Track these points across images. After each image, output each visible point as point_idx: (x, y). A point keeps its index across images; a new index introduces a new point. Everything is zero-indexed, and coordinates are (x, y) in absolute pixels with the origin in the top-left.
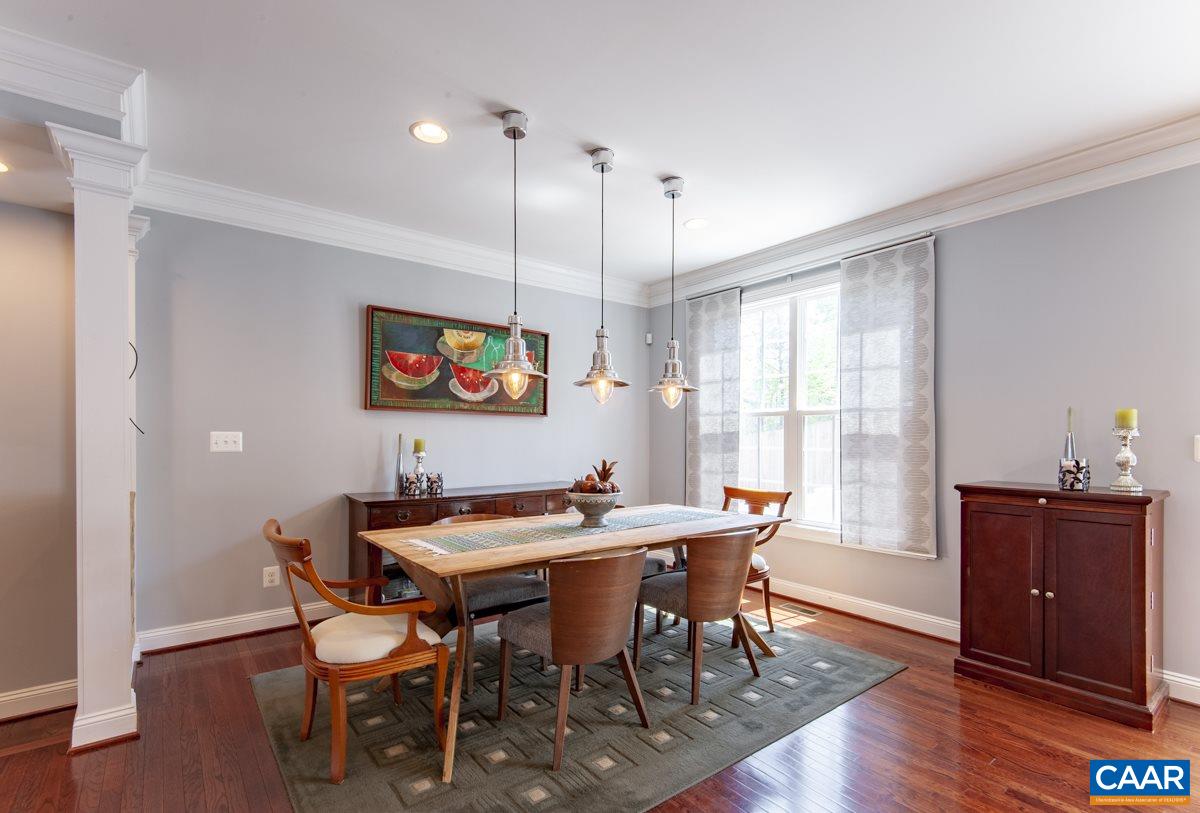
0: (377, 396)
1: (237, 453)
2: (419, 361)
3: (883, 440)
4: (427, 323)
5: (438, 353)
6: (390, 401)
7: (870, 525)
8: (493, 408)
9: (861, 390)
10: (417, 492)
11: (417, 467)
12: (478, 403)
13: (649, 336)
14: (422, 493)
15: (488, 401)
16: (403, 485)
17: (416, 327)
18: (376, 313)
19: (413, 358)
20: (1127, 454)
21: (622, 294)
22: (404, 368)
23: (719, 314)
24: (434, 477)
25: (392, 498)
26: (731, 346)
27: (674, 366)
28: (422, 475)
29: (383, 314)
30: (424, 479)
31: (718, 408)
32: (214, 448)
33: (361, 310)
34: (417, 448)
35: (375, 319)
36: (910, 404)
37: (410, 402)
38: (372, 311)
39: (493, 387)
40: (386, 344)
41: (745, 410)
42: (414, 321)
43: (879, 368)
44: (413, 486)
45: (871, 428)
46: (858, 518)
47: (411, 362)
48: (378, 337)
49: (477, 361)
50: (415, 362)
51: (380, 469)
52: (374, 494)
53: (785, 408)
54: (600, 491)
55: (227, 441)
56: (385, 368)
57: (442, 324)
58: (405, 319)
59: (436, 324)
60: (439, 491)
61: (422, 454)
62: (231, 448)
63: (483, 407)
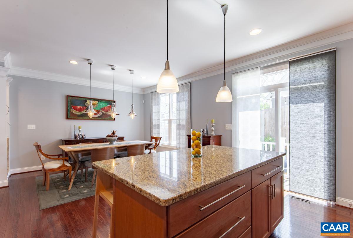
0: (69, 116)
1: (34, 129)
2: (80, 108)
3: (183, 125)
4: (82, 99)
5: (85, 106)
6: (73, 117)
7: (181, 144)
8: (100, 119)
9: (179, 115)
10: (79, 138)
11: (79, 133)
12: (96, 117)
13: (144, 101)
14: (80, 138)
15: (99, 117)
16: (75, 136)
17: (79, 100)
18: (69, 97)
19: (79, 107)
20: (213, 128)
21: (137, 91)
22: (76, 109)
23: (156, 96)
24: (83, 135)
25: (73, 140)
26: (158, 104)
27: (133, 110)
28: (80, 135)
29: (70, 97)
30: (81, 135)
31: (156, 119)
32: (28, 128)
33: (65, 96)
34: (79, 128)
35: (69, 98)
36: (187, 118)
37: (78, 118)
38: (68, 96)
39: (100, 114)
40: (71, 104)
41: (161, 119)
42: (79, 99)
43: (182, 110)
44: (77, 137)
45: (181, 123)
46: (179, 143)
47: (78, 108)
48: (69, 102)
49: (96, 108)
50: (79, 108)
51: (70, 133)
52: (69, 139)
53: (169, 119)
54: (112, 137)
55: (32, 127)
56: (71, 110)
57: (86, 99)
58: (77, 98)
59: (85, 99)
60: (84, 138)
61: (80, 130)
62: (32, 128)
63: (97, 118)
